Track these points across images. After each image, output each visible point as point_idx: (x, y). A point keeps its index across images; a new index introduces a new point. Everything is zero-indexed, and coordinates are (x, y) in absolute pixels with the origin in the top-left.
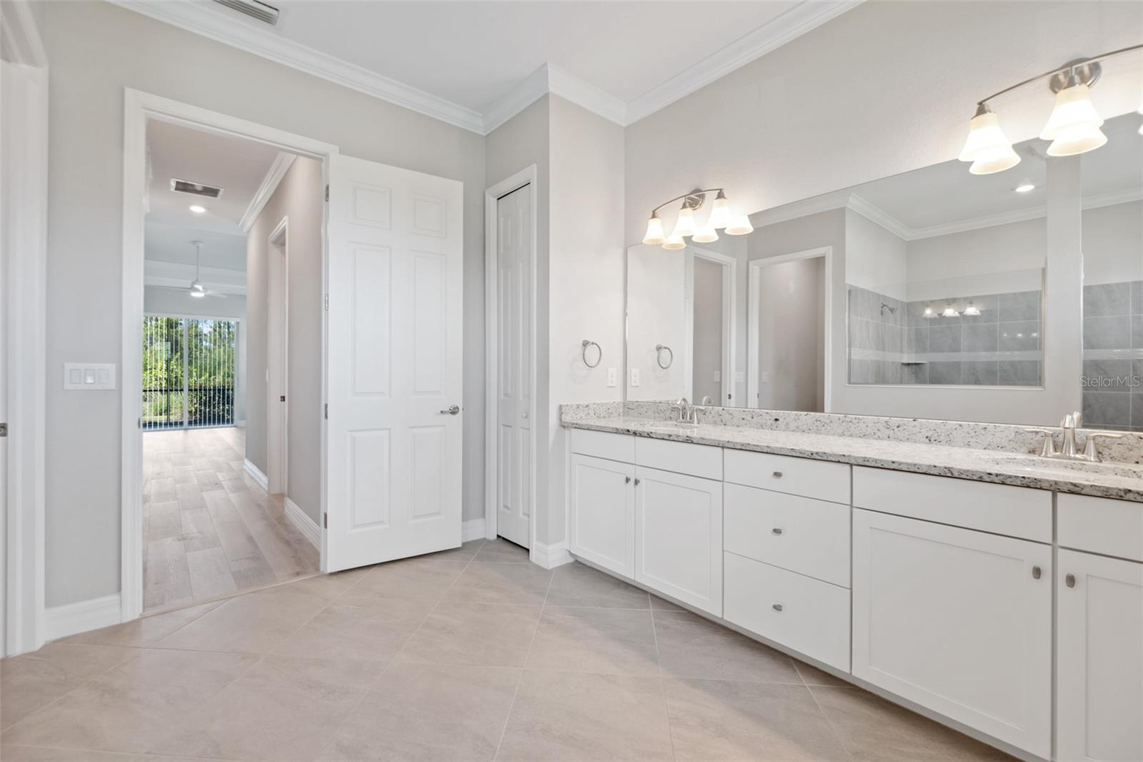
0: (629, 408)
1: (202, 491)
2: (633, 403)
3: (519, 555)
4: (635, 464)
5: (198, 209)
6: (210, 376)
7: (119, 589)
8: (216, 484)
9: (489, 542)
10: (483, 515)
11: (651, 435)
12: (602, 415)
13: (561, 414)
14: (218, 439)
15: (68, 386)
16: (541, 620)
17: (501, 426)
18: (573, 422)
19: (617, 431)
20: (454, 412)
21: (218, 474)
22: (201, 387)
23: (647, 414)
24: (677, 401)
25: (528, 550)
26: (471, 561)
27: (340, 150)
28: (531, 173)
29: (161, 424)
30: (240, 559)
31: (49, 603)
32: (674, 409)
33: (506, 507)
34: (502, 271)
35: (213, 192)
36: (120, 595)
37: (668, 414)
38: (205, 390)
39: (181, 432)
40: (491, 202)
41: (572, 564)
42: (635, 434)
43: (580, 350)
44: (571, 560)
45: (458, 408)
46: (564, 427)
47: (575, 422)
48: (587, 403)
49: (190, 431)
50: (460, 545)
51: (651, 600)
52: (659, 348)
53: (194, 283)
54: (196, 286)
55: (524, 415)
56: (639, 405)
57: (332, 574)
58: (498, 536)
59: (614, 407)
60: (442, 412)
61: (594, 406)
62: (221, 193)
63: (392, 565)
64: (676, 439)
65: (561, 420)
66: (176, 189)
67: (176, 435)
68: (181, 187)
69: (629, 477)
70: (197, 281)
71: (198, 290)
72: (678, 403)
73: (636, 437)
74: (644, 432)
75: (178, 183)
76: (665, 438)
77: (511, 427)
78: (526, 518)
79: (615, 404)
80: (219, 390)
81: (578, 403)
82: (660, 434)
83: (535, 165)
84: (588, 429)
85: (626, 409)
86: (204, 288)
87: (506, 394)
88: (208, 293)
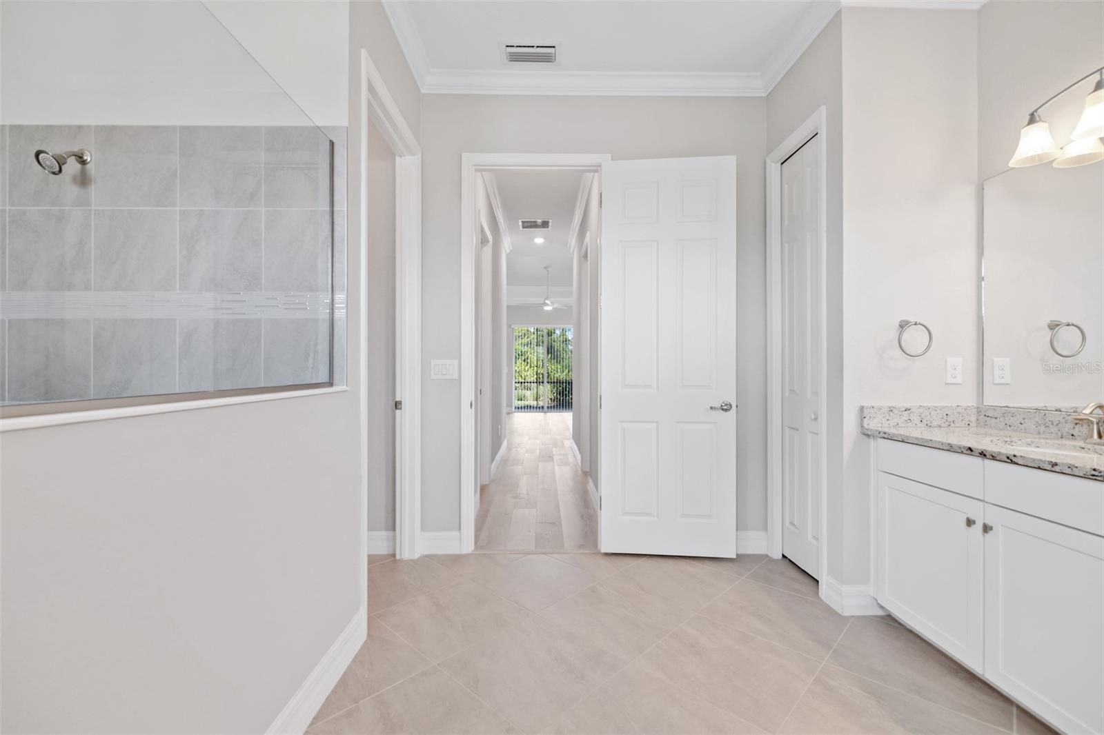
0: (985, 416)
1: (539, 461)
2: (995, 408)
3: (804, 585)
4: (983, 501)
5: (539, 241)
6: (569, 372)
7: (460, 529)
8: (550, 457)
9: (771, 560)
10: (765, 527)
11: (1014, 459)
12: (935, 423)
13: (862, 418)
14: (563, 420)
15: (433, 377)
16: (814, 680)
17: (787, 428)
18: (880, 429)
19: (950, 448)
20: (726, 408)
21: (554, 449)
22: (557, 380)
23: (1022, 427)
24: (1085, 408)
25: (818, 581)
26: (743, 578)
27: (612, 157)
28: (820, 119)
29: (533, 407)
30: (545, 523)
31: (423, 529)
32: (1078, 422)
33: (792, 524)
34: (786, 246)
35: (545, 224)
36: (460, 532)
37: (1067, 428)
38: (563, 383)
39: (543, 414)
40: (774, 169)
41: (882, 617)
42: (983, 454)
43: (894, 334)
44: (880, 613)
45: (731, 405)
46: (868, 436)
47: (886, 430)
48: (907, 405)
49: (548, 414)
50: (735, 557)
51: (1017, 715)
52: (1053, 326)
53: (545, 299)
54: (547, 301)
55: (813, 417)
56: (1007, 411)
57: (606, 554)
58: (784, 556)
59: (959, 413)
60: (711, 408)
61: (921, 410)
62: (550, 224)
63: (660, 560)
64: (1068, 471)
65: (862, 427)
66: (523, 228)
67: (539, 416)
68: (526, 224)
69: (972, 517)
70: (547, 298)
71: (548, 305)
72: (1087, 411)
73: (985, 460)
74: (1000, 453)
75: (523, 222)
76: (1042, 465)
77: (797, 430)
78: (814, 542)
79: (959, 410)
80: (569, 383)
81: (891, 405)
82: (1034, 460)
83: (823, 108)
84: (903, 441)
85: (982, 417)
86: (551, 303)
87: (792, 391)
88: (555, 306)
